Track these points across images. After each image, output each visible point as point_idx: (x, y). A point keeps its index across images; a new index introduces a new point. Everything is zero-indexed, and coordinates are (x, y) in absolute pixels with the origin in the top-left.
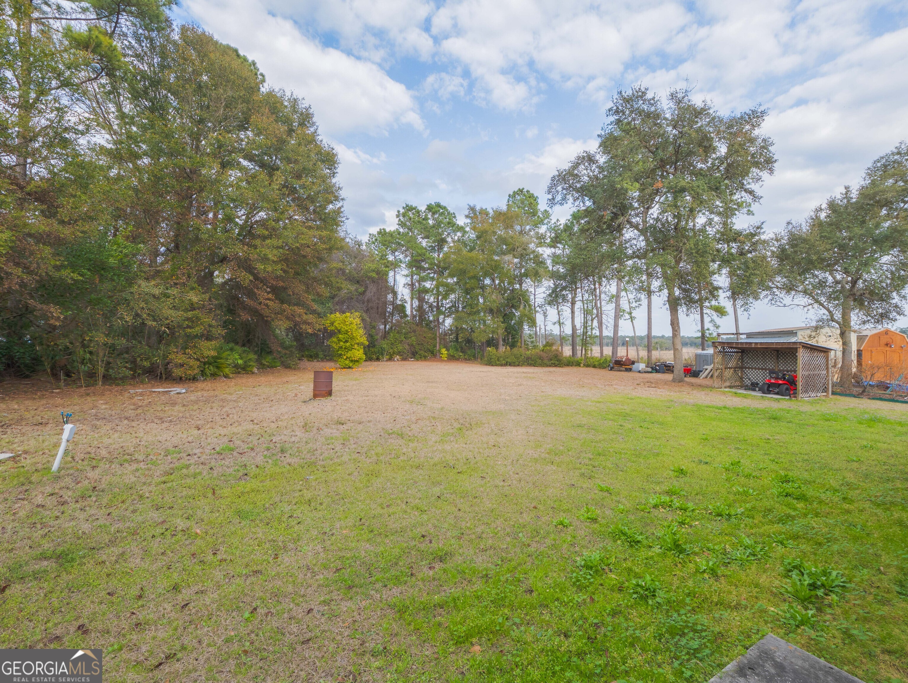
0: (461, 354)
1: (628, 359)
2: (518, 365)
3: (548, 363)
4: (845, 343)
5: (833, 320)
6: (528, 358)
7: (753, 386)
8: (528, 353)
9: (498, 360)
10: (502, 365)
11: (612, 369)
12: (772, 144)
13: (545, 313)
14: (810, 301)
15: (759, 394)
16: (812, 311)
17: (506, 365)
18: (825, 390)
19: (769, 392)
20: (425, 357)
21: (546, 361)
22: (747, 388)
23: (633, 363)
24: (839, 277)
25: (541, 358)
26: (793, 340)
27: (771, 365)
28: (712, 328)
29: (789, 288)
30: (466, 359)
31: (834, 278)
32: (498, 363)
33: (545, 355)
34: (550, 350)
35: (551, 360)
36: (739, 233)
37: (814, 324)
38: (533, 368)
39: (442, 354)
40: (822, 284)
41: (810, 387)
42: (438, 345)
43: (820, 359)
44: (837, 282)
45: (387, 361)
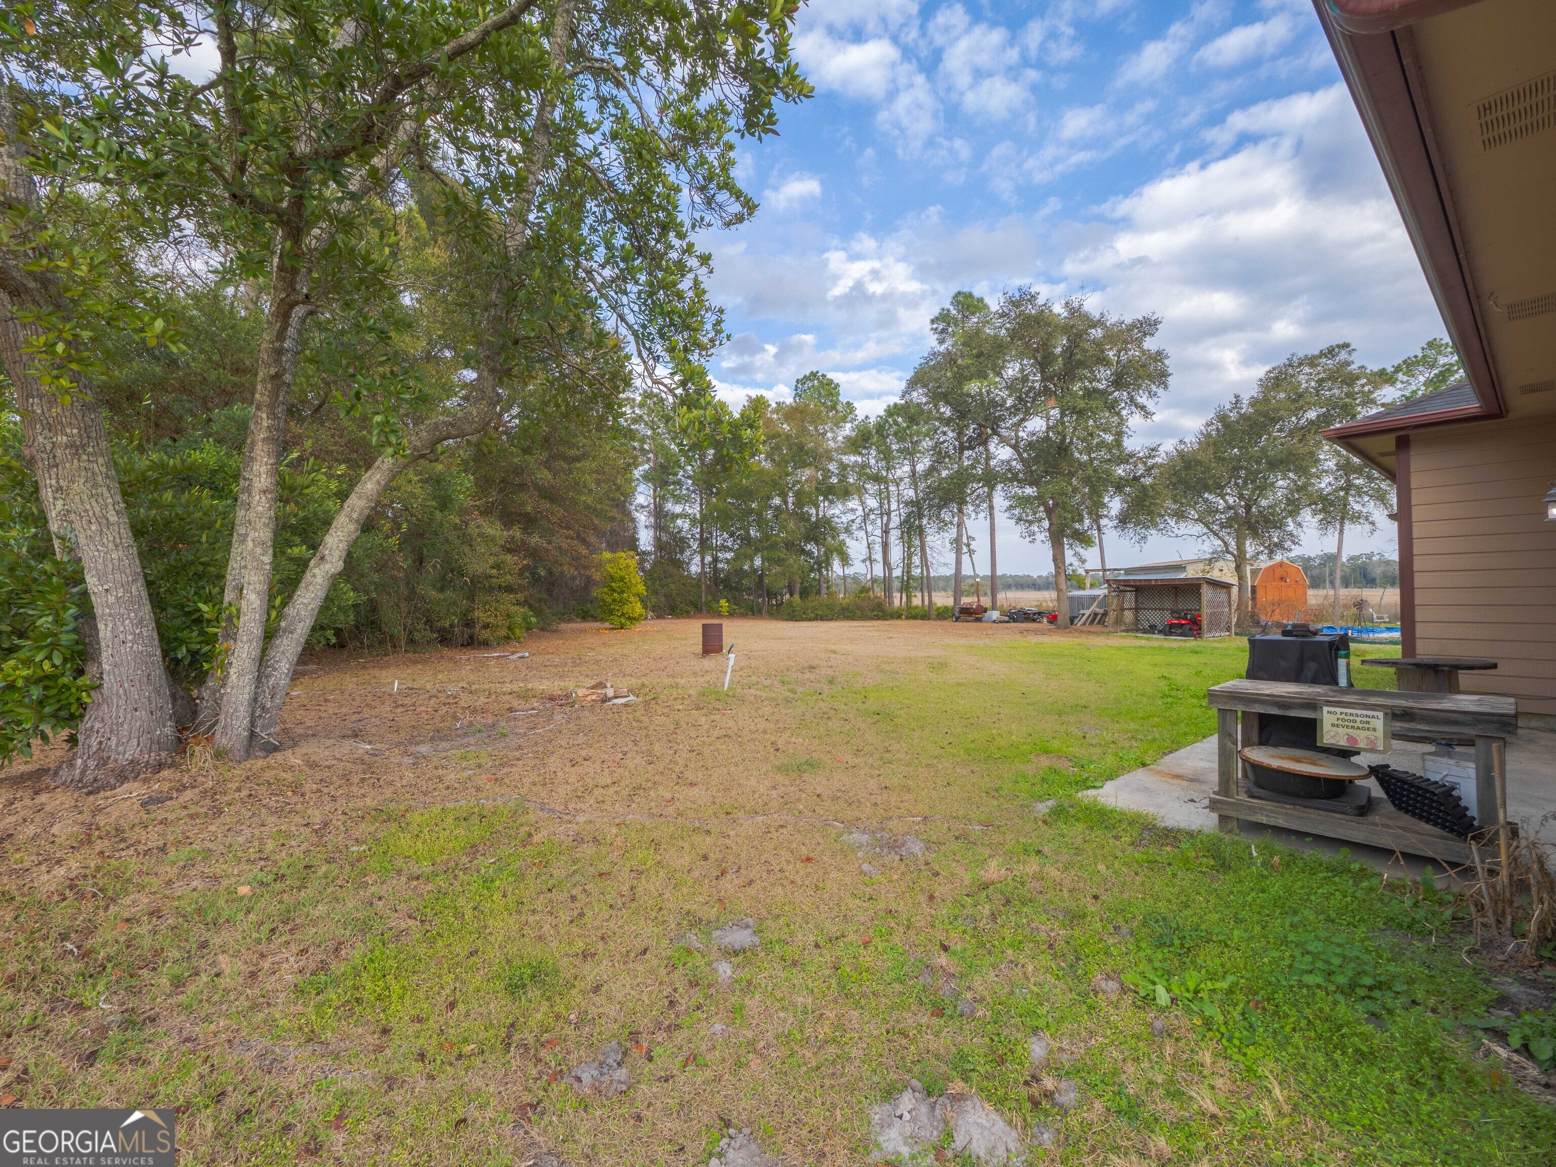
1: (979, 606)
4: (1241, 578)
5: (1228, 552)
7: (1152, 629)
11: (957, 619)
12: (1167, 357)
14: (1205, 530)
15: (1162, 637)
16: (1207, 543)
18: (1229, 629)
19: (1171, 634)
20: (688, 612)
21: (868, 613)
22: (1145, 631)
23: (985, 610)
24: (1231, 501)
25: (859, 608)
26: (1182, 576)
27: (1168, 604)
28: (1076, 563)
29: (1180, 516)
31: (1226, 501)
33: (864, 605)
36: (1131, 455)
37: (1208, 556)
40: (1214, 511)
41: (1215, 624)
42: (703, 595)
43: (1222, 596)
44: (1230, 508)
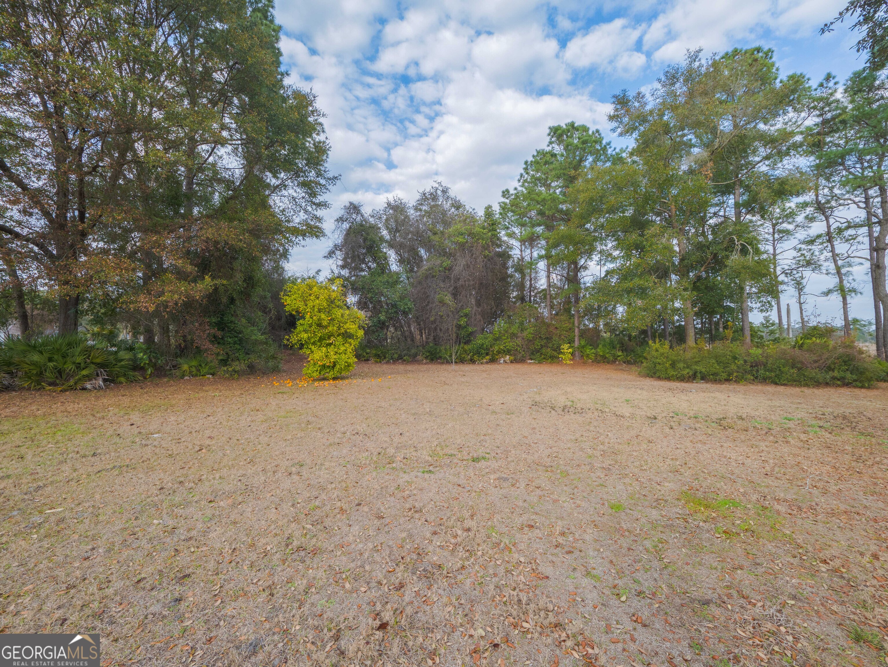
0: (620, 353)
2: (727, 380)
3: (820, 376)
6: (755, 365)
8: (756, 351)
9: (673, 365)
10: (682, 379)
13: (799, 283)
17: (693, 378)
21: (812, 373)
25: (796, 365)
30: (628, 363)
32: (672, 372)
33: (808, 357)
34: (825, 346)
35: (830, 369)
38: (771, 389)
39: (563, 353)
42: (576, 339)
45: (487, 363)
